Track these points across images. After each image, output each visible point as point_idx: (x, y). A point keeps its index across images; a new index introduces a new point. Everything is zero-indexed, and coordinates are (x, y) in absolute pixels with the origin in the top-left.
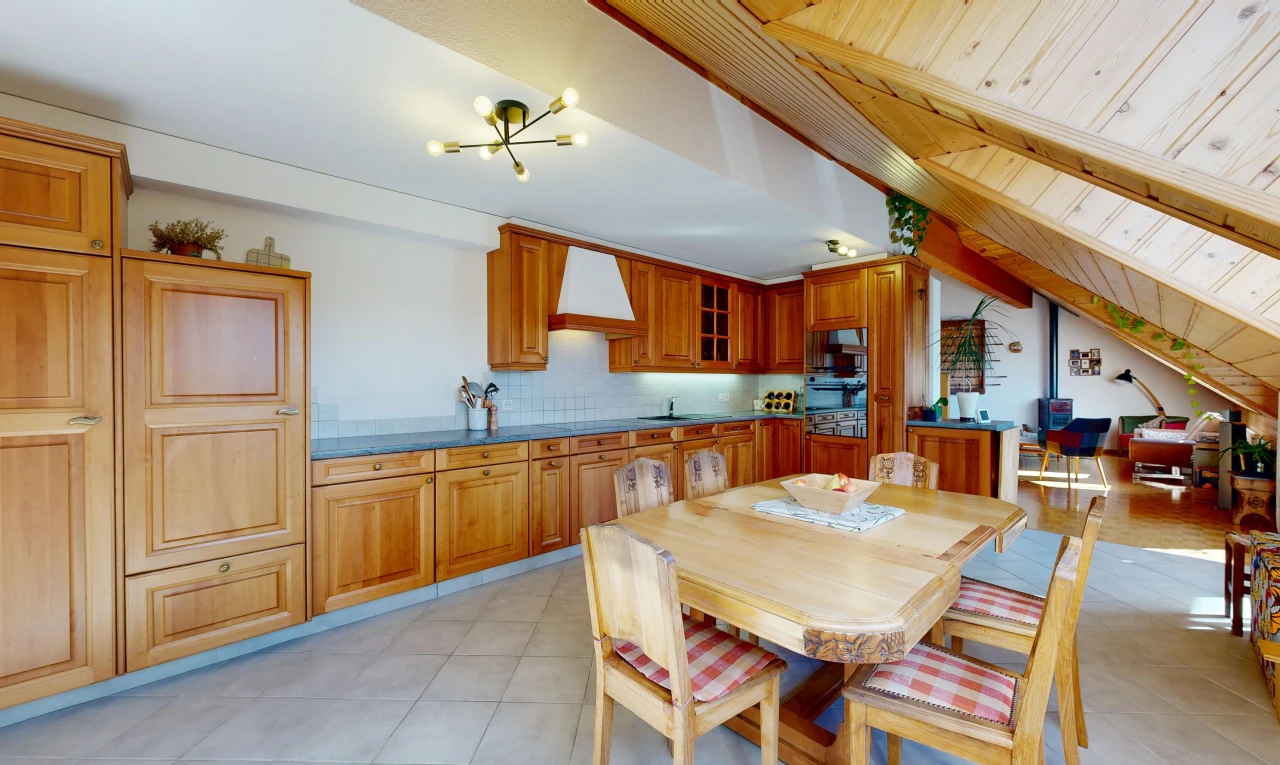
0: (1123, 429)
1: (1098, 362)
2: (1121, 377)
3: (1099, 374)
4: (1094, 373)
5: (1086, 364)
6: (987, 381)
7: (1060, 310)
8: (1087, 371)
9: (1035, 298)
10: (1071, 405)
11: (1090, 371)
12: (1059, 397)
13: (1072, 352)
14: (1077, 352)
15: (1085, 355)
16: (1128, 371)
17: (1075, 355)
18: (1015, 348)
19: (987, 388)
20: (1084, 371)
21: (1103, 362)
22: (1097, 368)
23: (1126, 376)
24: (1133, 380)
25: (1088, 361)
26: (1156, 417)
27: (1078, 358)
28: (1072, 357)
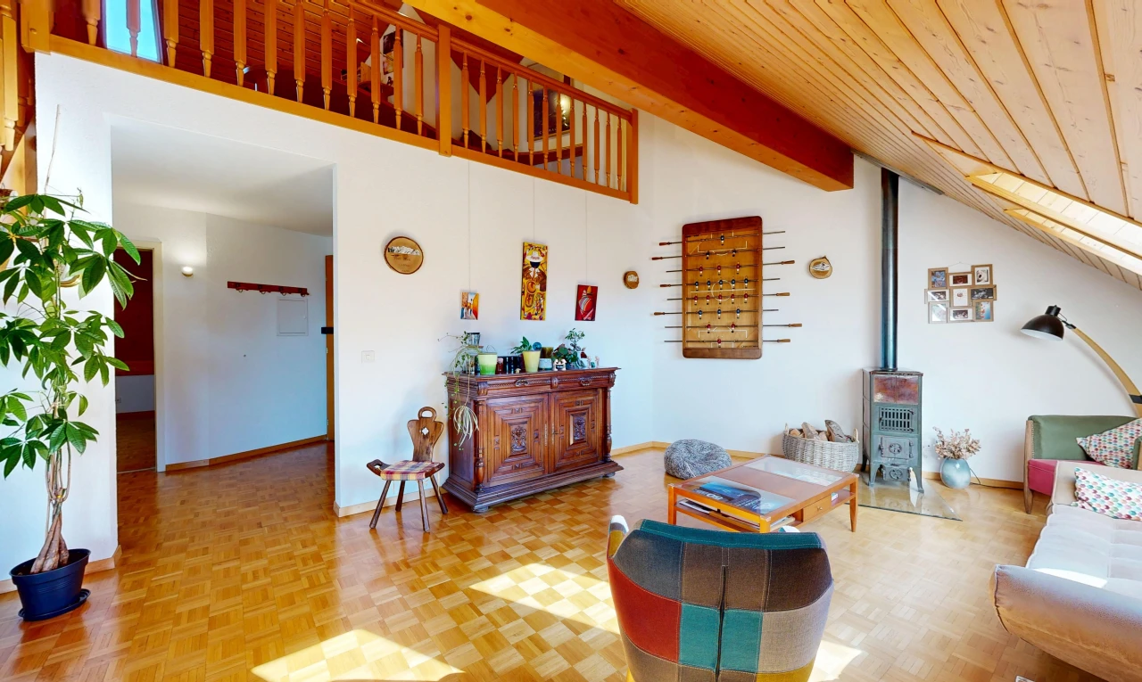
0: (1038, 445)
1: (990, 292)
2: (1036, 325)
3: (990, 317)
4: (978, 317)
5: (961, 297)
6: (766, 334)
7: (902, 184)
8: (966, 312)
9: (859, 164)
10: (919, 385)
11: (970, 311)
12: (901, 366)
13: (933, 273)
14: (943, 271)
15: (961, 279)
16: (1053, 311)
17: (938, 279)
18: (819, 268)
19: (766, 348)
20: (956, 313)
21: (999, 292)
22: (985, 306)
23: (1050, 323)
24: (1066, 329)
25: (965, 292)
26: (1125, 421)
27: (946, 285)
28: (933, 284)
